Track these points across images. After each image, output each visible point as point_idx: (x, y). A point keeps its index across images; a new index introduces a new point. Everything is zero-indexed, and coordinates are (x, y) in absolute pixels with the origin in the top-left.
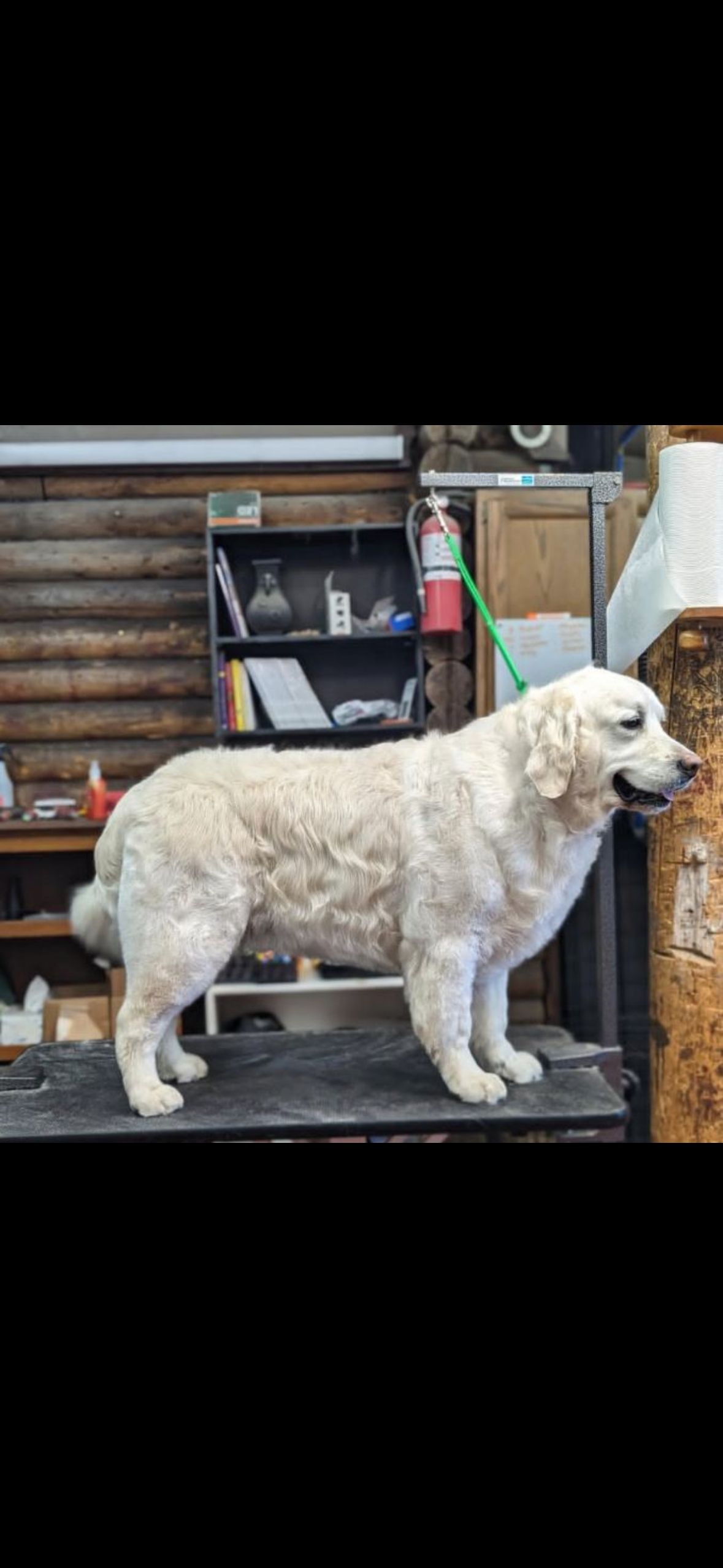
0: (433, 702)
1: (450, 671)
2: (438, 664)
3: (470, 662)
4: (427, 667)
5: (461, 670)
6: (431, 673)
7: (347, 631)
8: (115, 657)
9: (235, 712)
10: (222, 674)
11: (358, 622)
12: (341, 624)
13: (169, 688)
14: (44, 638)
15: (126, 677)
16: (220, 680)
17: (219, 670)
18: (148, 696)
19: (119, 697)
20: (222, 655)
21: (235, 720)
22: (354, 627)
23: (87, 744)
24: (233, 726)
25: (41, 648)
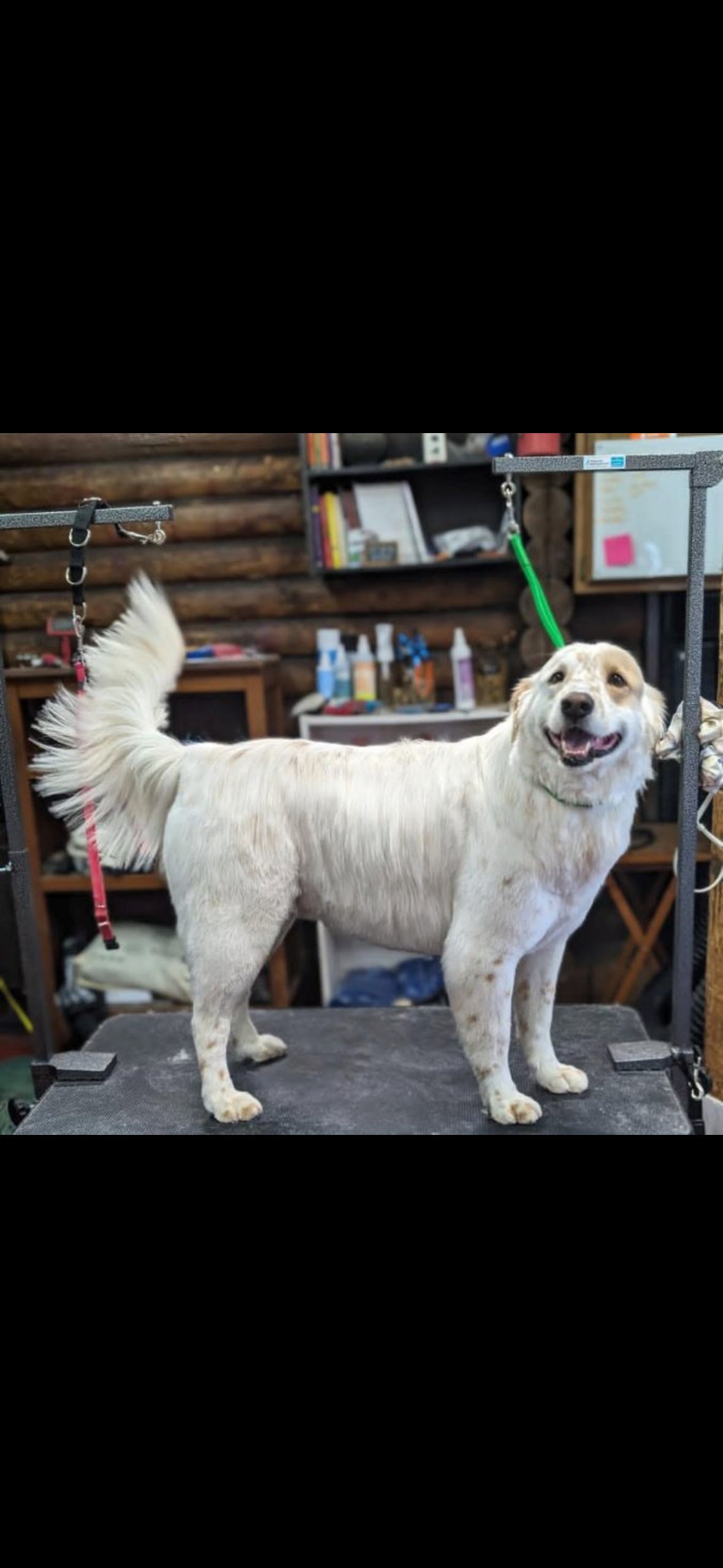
0: (532, 531)
1: (549, 499)
2: (537, 492)
3: (569, 488)
4: (526, 495)
5: (561, 497)
6: (529, 502)
7: (442, 457)
8: (213, 494)
9: (331, 549)
10: (316, 509)
11: (455, 448)
12: (436, 451)
13: (267, 526)
14: (142, 477)
15: (225, 513)
16: (314, 516)
17: (312, 503)
18: (247, 534)
19: (220, 536)
20: (315, 489)
21: (331, 557)
22: (449, 453)
23: (190, 586)
24: (329, 565)
25: (139, 487)
